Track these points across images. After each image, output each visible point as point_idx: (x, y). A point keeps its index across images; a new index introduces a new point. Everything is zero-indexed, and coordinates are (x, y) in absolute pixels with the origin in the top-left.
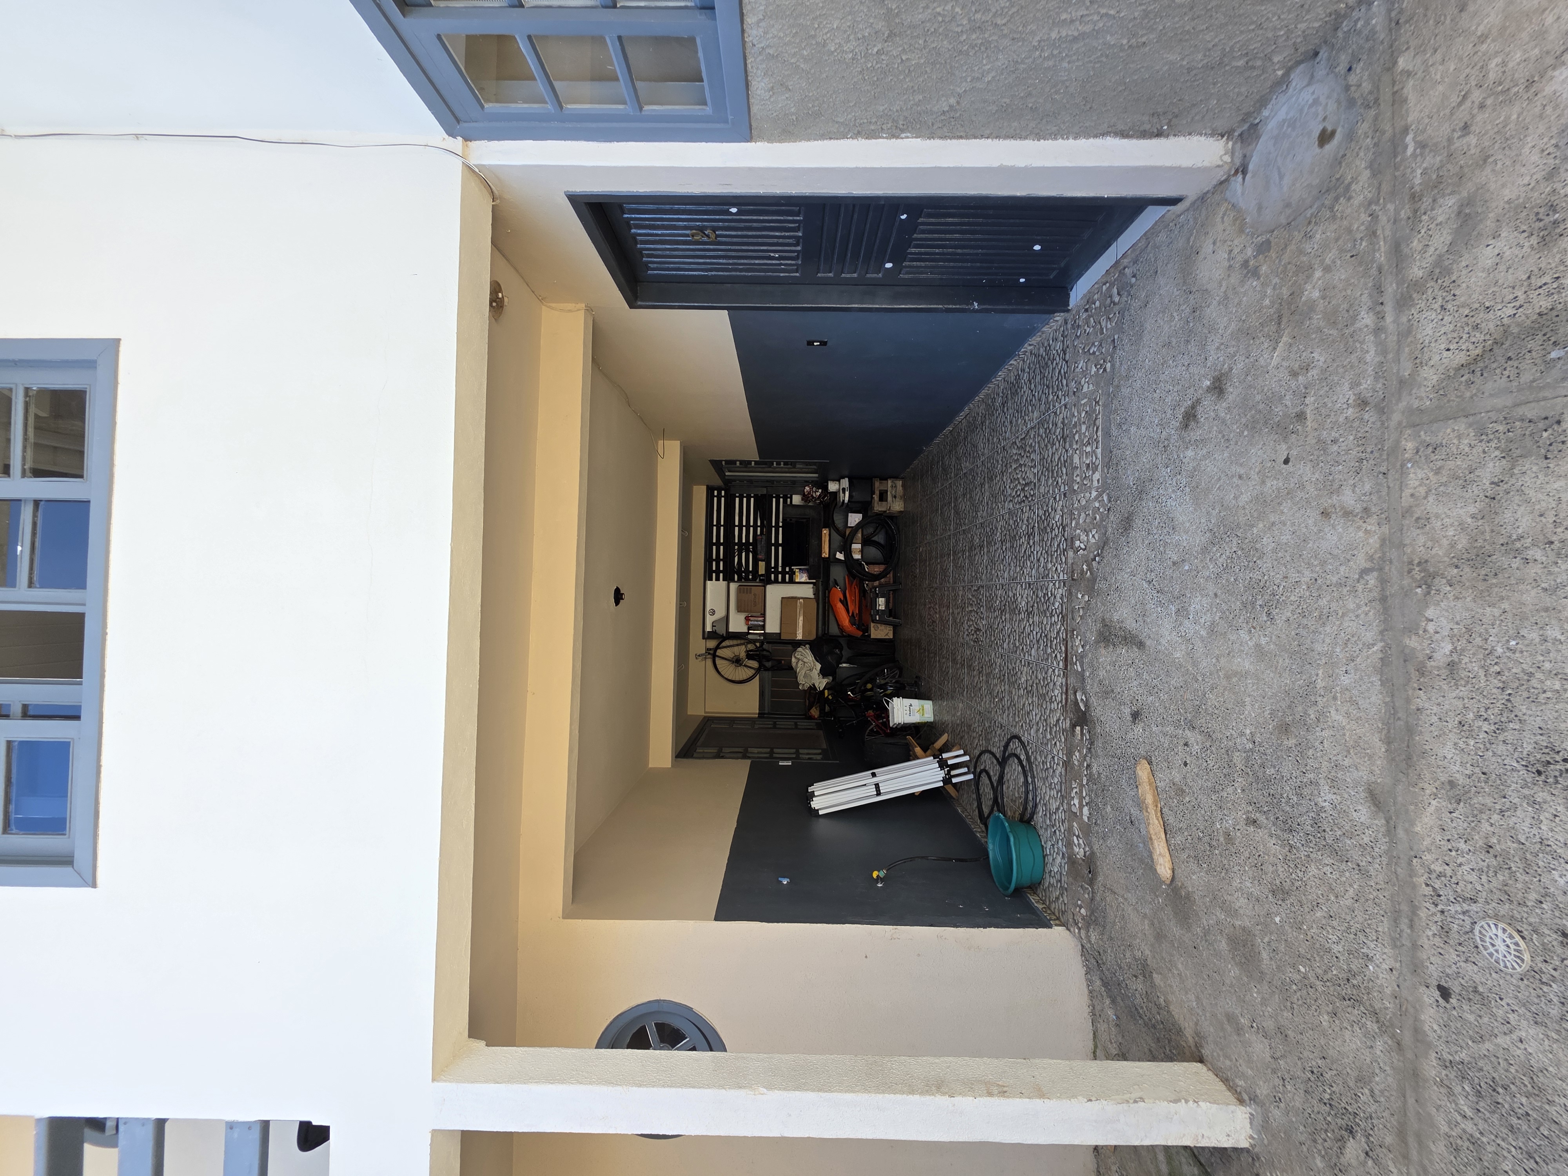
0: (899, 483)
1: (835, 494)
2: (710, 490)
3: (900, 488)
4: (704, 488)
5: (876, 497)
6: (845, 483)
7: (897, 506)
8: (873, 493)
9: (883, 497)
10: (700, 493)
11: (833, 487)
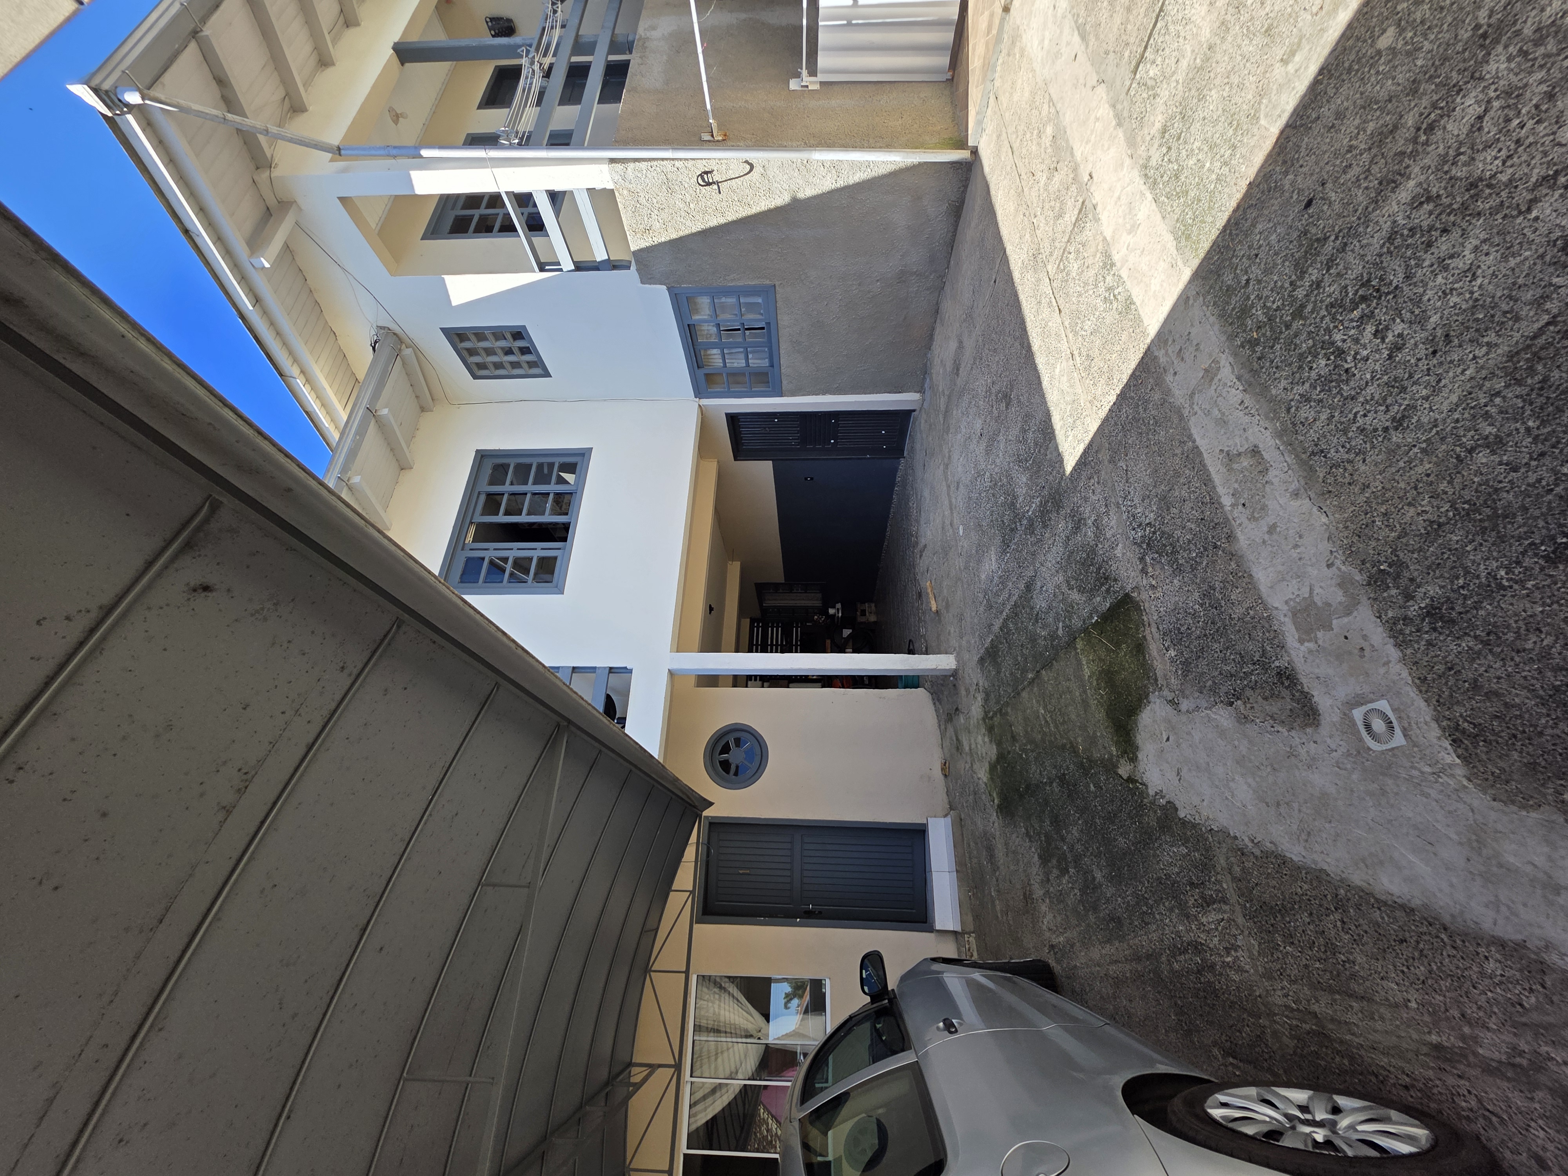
0: (873, 605)
1: (833, 616)
2: (752, 621)
3: (873, 607)
4: (748, 620)
5: (858, 613)
6: (839, 606)
7: (873, 618)
8: (857, 611)
9: (863, 613)
10: (746, 622)
11: (831, 611)
